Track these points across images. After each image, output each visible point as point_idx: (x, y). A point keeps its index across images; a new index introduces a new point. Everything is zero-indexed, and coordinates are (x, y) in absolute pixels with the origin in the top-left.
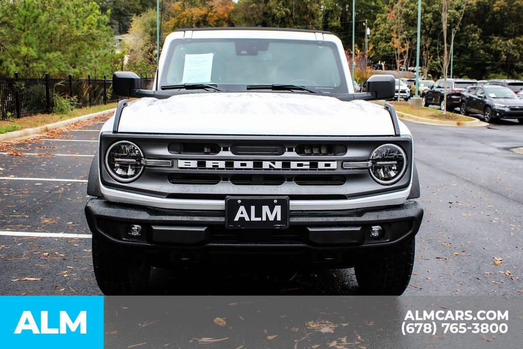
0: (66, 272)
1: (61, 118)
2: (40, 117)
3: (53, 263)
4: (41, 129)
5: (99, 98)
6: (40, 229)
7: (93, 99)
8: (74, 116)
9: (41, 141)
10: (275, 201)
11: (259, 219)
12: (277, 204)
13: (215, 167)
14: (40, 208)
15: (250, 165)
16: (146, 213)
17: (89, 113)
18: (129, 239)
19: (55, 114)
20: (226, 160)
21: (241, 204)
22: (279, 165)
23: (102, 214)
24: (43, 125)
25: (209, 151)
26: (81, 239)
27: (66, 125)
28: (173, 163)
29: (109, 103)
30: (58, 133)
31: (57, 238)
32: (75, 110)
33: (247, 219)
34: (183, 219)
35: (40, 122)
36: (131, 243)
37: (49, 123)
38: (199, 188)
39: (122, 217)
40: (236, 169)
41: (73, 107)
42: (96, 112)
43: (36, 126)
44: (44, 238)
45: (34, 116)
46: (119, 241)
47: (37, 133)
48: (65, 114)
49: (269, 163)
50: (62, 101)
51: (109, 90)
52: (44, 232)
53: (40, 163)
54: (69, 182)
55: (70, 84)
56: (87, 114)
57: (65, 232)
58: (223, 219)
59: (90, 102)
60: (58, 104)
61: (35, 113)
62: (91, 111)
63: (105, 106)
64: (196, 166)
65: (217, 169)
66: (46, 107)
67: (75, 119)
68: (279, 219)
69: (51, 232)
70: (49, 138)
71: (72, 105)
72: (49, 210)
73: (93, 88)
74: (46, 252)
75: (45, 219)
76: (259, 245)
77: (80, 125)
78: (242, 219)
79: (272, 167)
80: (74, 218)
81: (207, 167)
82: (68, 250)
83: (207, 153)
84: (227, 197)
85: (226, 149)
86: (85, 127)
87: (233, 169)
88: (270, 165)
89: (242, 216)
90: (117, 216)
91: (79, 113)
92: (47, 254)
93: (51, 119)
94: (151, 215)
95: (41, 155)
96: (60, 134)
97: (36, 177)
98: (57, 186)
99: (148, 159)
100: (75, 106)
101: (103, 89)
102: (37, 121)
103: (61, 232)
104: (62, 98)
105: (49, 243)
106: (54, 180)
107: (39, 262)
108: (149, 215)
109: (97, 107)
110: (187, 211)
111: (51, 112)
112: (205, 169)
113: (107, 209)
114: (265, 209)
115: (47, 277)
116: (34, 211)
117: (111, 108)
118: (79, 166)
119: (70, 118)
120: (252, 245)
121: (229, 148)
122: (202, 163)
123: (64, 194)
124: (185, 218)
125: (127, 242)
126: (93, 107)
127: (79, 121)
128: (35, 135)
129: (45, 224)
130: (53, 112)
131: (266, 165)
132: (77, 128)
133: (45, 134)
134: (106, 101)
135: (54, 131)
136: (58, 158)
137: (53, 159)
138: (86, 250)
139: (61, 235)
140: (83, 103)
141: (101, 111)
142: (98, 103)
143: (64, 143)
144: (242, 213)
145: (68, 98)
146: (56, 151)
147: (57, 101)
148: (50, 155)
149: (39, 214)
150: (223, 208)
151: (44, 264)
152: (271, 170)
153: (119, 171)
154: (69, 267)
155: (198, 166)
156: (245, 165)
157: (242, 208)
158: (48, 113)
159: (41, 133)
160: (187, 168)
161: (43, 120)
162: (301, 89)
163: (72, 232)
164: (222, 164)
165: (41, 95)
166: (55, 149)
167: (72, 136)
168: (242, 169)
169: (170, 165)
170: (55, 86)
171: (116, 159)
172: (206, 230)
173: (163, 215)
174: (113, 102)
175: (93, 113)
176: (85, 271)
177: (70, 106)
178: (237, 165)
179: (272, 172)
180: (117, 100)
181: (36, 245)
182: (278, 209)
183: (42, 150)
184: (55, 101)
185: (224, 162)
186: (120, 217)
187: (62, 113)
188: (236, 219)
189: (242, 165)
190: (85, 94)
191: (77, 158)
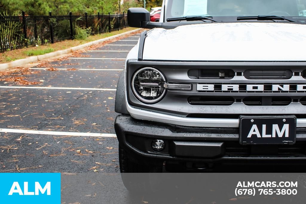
0: (95, 167)
1: (81, 42)
2: (67, 42)
3: (85, 159)
4: (68, 51)
5: (106, 28)
6: (72, 129)
7: (102, 29)
8: (90, 41)
9: (69, 59)
10: (284, 120)
11: (270, 136)
12: (286, 123)
13: (230, 90)
14: (71, 112)
15: (261, 88)
16: (168, 130)
17: (100, 39)
18: (153, 152)
19: (76, 40)
20: (240, 84)
21: (254, 123)
22: (286, 88)
23: (130, 131)
24: (69, 48)
25: (223, 75)
26: (104, 138)
27: (85, 48)
28: (192, 86)
29: (112, 31)
30: (79, 54)
31: (86, 137)
32: (90, 37)
33: (259, 136)
34: (201, 136)
35: (67, 46)
36: (155, 155)
37: (73, 46)
38: (216, 108)
39: (148, 133)
40: (249, 92)
41: (89, 35)
42: (104, 38)
43: (64, 48)
44: (76, 137)
45: (63, 42)
46: (145, 154)
47: (65, 53)
48: (83, 39)
49: (278, 86)
50: (81, 31)
51: (112, 22)
52: (76, 131)
53: (69, 76)
54: (91, 91)
55: (86, 19)
56: (98, 39)
57: (91, 132)
58: (236, 136)
59: (100, 31)
60: (78, 33)
61: (64, 40)
62: (100, 37)
63: (110, 34)
64: (213, 89)
65: (232, 92)
66: (71, 35)
67: (90, 43)
68: (287, 135)
69: (81, 131)
70: (73, 57)
71: (87, 33)
72: (78, 113)
73: (102, 21)
74: (78, 149)
75: (76, 120)
76: (268, 158)
77: (94, 47)
78: (254, 136)
79: (281, 90)
80: (96, 119)
81: (222, 90)
82: (95, 148)
83: (222, 78)
84: (241, 117)
85: (239, 74)
86: (97, 49)
87: (246, 92)
88: (279, 88)
89: (254, 133)
90: (144, 133)
91: (93, 39)
92: (79, 151)
93: (74, 43)
94: (173, 132)
95: (69, 70)
96: (81, 54)
97: (67, 87)
98: (82, 94)
99: (170, 83)
100: (90, 34)
101: (108, 22)
102: (65, 45)
103: (88, 132)
104: (81, 28)
105: (80, 142)
106: (80, 89)
107: (74, 158)
108: (171, 133)
109: (104, 34)
110: (204, 128)
111: (74, 39)
112: (221, 92)
113: (134, 126)
114: (275, 127)
115: (81, 172)
116: (67, 114)
117: (114, 35)
118: (96, 78)
119: (87, 43)
120: (262, 158)
121: (242, 73)
122: (218, 87)
123: (88, 100)
124: (204, 135)
125: (152, 155)
126: (102, 34)
127: (93, 45)
128: (64, 55)
129: (76, 124)
130: (76, 39)
131: (275, 88)
132: (92, 49)
133: (71, 54)
134: (110, 30)
135: (77, 52)
136: (81, 71)
137: (77, 72)
138: (108, 148)
139: (88, 134)
140: (95, 32)
141: (107, 37)
142: (105, 32)
143: (84, 60)
144: (254, 131)
145: (85, 29)
146: (79, 67)
147: (78, 31)
148: (75, 69)
149: (71, 117)
150: (237, 126)
151: (78, 160)
152: (279, 92)
153: (144, 94)
154: (97, 163)
155: (215, 89)
156: (256, 88)
157: (255, 127)
158: (72, 40)
159: (68, 53)
160: (205, 91)
161: (69, 44)
162: (281, 19)
163: (96, 131)
164: (236, 88)
165: (67, 26)
166: (78, 65)
167: (89, 55)
168: (253, 92)
169: (190, 89)
170: (76, 20)
171: (141, 83)
172: (222, 146)
173: (183, 133)
174: (115, 30)
175: (102, 38)
176: (110, 167)
177: (86, 34)
178: (249, 88)
179: (281, 94)
180: (117, 29)
181: (70, 143)
182: (286, 127)
183: (69, 66)
184: (76, 31)
185: (238, 86)
186: (146, 133)
187: (81, 39)
188: (249, 136)
189: (254, 88)
190: (96, 26)
191: (94, 71)
